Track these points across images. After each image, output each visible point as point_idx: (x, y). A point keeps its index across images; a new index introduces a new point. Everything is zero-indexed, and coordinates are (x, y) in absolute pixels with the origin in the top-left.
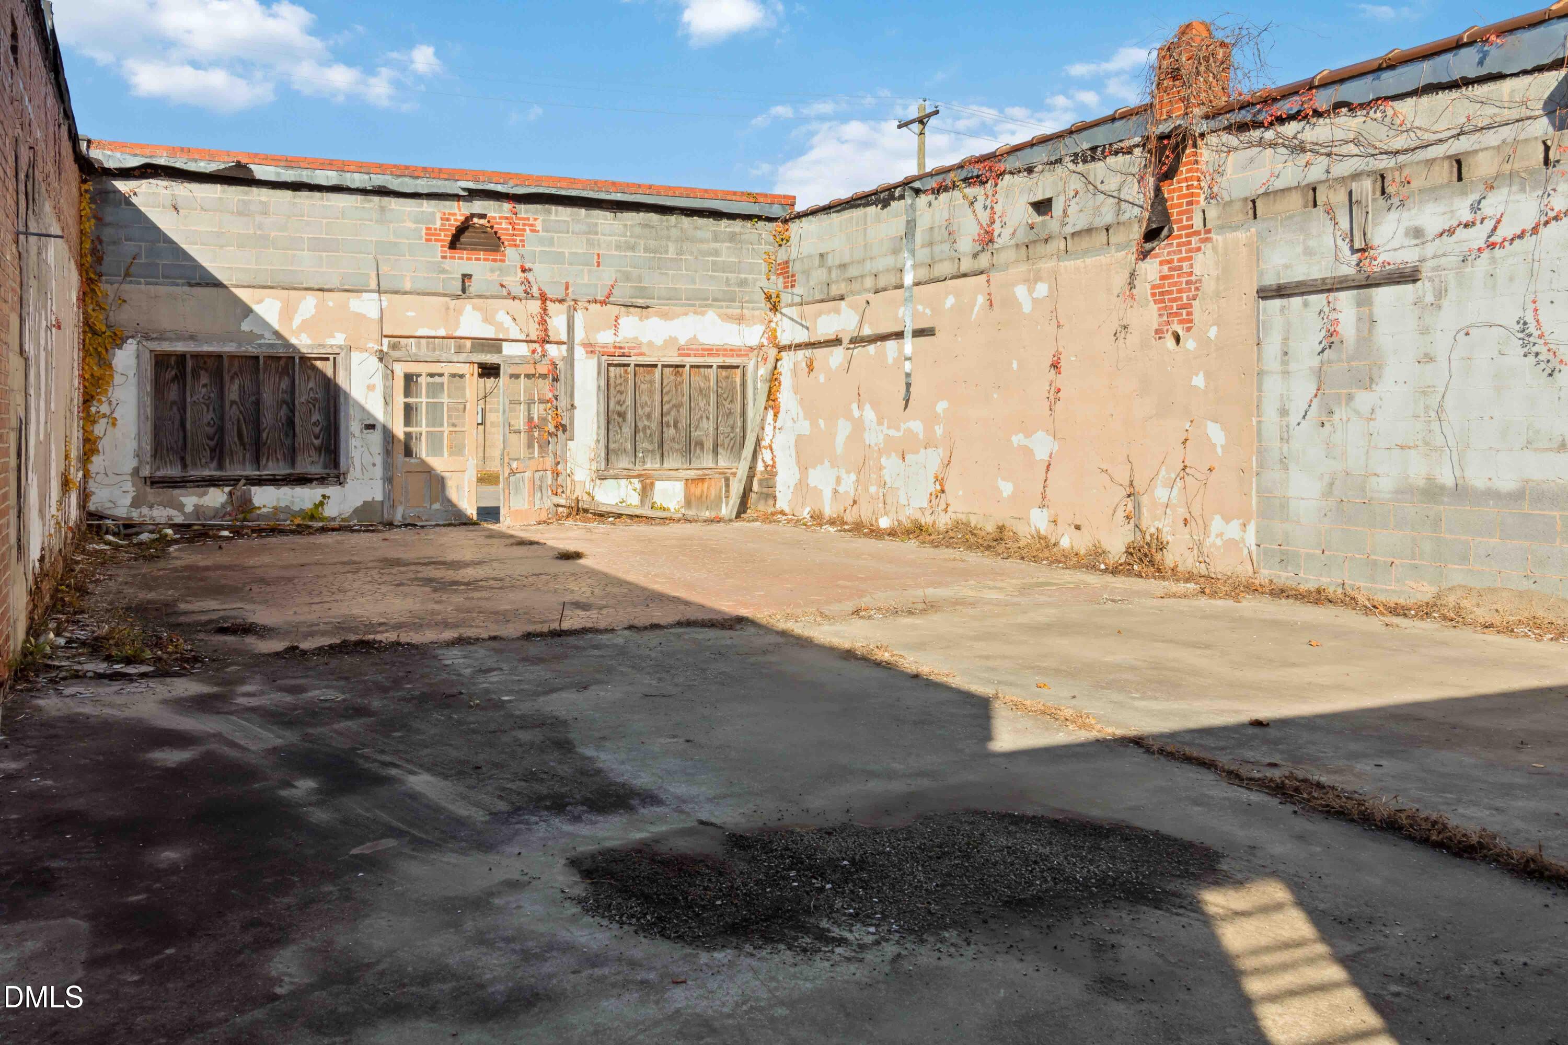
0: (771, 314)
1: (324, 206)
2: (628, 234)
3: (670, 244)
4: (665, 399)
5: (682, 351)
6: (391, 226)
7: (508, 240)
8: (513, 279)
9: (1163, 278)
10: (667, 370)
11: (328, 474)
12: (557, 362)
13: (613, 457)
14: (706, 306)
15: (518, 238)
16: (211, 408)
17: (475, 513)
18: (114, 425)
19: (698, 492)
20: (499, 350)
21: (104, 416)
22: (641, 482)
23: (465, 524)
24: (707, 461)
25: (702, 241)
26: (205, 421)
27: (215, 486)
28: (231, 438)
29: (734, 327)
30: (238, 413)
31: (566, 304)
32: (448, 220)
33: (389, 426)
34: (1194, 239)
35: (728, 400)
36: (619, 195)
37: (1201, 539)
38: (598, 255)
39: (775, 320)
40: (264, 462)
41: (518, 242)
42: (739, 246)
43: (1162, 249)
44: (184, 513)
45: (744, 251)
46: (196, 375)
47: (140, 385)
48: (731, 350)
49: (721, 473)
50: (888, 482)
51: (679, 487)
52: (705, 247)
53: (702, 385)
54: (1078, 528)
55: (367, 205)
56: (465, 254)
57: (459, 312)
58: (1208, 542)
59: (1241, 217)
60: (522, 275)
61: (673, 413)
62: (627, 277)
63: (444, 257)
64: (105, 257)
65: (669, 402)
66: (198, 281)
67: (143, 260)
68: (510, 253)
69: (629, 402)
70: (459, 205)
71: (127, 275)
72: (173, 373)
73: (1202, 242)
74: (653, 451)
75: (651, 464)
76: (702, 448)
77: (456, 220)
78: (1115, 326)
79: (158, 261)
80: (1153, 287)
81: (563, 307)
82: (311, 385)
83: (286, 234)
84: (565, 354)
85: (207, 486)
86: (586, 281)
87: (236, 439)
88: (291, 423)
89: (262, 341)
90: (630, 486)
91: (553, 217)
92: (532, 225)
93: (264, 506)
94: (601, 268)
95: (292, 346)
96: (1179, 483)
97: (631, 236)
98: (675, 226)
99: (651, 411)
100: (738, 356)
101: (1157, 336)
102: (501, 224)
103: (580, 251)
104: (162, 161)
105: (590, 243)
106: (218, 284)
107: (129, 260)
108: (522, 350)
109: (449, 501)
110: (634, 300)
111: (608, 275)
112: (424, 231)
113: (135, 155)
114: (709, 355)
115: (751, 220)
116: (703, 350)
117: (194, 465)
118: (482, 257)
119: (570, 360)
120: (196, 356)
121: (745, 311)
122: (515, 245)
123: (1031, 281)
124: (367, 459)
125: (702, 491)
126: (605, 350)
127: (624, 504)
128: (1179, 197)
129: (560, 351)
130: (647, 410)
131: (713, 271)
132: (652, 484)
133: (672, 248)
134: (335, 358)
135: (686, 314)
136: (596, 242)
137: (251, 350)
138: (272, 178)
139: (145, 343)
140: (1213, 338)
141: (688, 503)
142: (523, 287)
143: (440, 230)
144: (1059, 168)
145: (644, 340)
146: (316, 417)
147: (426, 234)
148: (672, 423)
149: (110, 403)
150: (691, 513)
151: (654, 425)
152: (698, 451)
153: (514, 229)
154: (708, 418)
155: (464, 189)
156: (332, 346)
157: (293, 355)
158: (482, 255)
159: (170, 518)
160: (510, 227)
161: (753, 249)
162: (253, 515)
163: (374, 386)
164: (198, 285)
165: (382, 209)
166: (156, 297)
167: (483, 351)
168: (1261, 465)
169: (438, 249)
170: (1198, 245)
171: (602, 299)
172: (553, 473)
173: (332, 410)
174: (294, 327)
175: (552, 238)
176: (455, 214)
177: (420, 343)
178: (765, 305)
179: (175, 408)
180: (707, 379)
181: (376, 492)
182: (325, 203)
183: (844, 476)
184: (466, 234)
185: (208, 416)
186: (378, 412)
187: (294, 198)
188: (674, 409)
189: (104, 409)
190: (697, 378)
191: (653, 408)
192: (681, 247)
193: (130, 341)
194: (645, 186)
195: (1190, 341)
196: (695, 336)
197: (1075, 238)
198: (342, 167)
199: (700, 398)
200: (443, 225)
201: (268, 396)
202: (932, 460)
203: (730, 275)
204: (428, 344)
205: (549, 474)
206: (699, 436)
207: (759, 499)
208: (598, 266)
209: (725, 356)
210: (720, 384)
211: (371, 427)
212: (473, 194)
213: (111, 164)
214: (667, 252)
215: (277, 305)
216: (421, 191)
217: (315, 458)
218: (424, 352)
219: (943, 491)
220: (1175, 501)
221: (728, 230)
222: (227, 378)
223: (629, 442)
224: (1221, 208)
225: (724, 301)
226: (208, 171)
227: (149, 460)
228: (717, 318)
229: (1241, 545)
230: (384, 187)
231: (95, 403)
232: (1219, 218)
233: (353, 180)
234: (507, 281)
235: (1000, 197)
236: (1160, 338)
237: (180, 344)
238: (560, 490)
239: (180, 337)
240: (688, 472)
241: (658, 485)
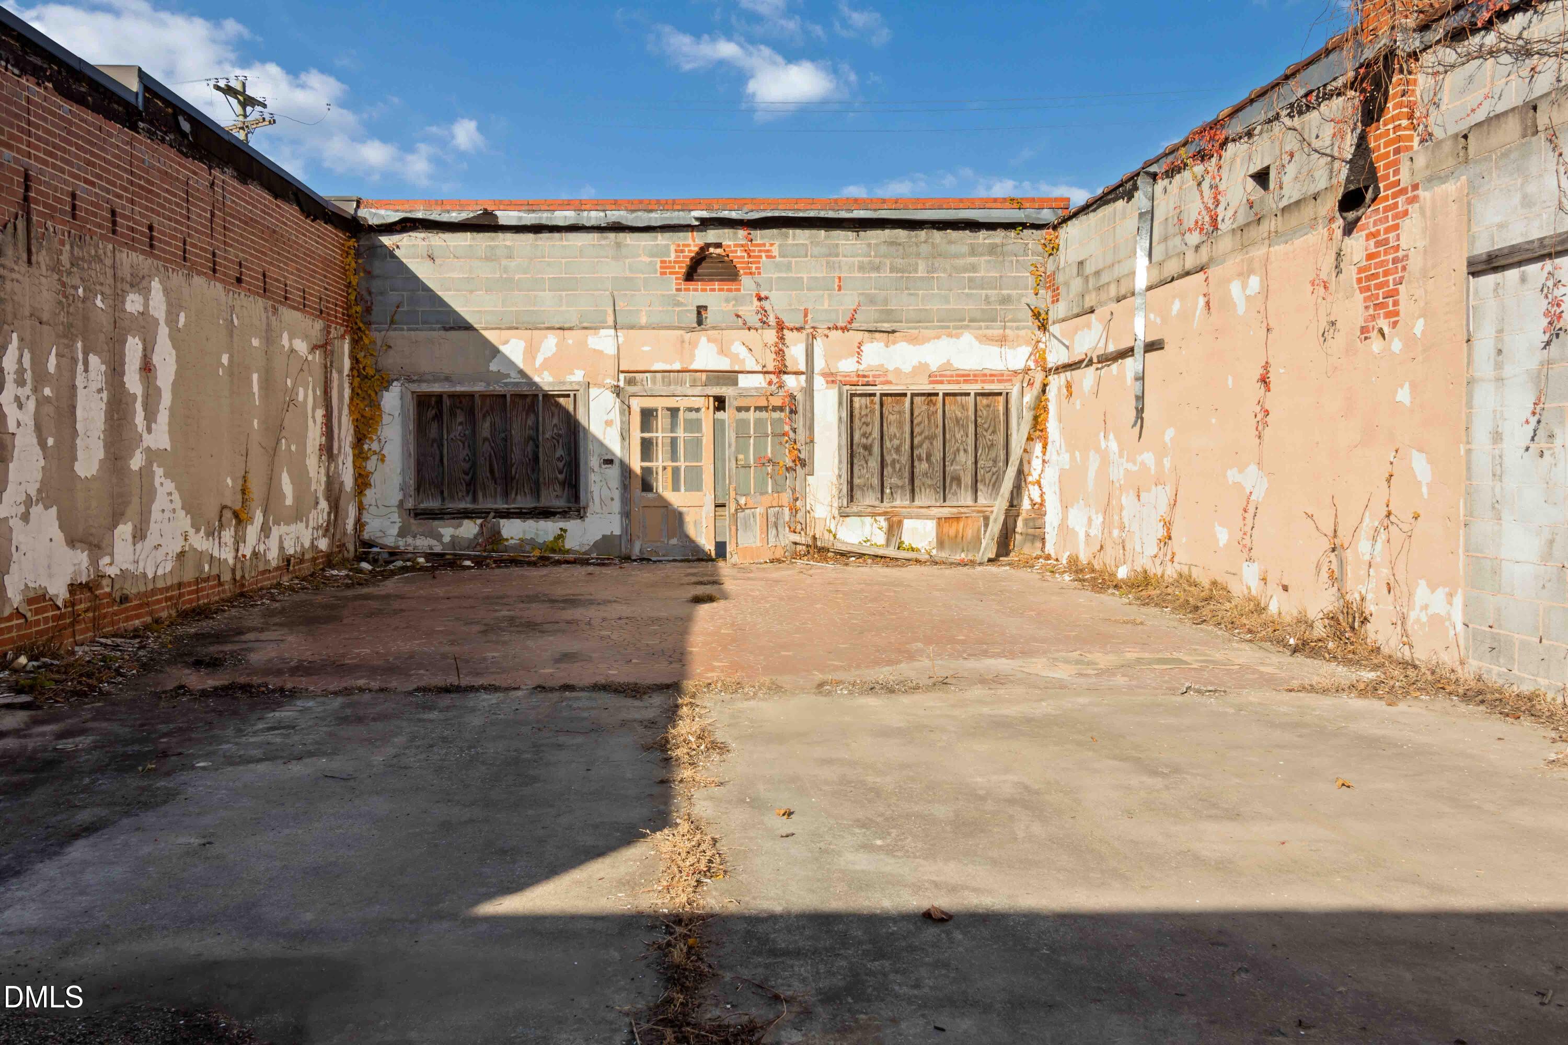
0: (1039, 334)
1: (563, 246)
2: (873, 253)
3: (920, 262)
4: (917, 430)
5: (933, 378)
6: (627, 261)
7: (743, 268)
8: (750, 308)
9: (1370, 257)
10: (917, 400)
11: (570, 508)
12: (795, 394)
13: (858, 494)
14: (961, 327)
15: (754, 266)
16: (466, 444)
17: (713, 549)
18: (383, 460)
19: (952, 532)
20: (735, 383)
21: (375, 453)
22: (888, 520)
23: (702, 560)
24: (965, 498)
25: (956, 256)
26: (461, 457)
27: (468, 518)
28: (483, 472)
29: (995, 350)
30: (489, 449)
31: (805, 332)
32: (683, 251)
33: (626, 460)
34: (1401, 200)
35: (990, 431)
36: (862, 212)
37: (1405, 611)
38: (840, 278)
39: (1044, 339)
40: (513, 495)
41: (754, 270)
42: (1001, 259)
43: (1370, 217)
44: (442, 543)
45: (1007, 264)
46: (453, 414)
47: (404, 425)
48: (991, 375)
49: (979, 512)
50: (1127, 525)
51: (930, 527)
52: (960, 262)
53: (959, 415)
54: (1285, 588)
55: (603, 242)
56: (699, 285)
57: (694, 345)
58: (1412, 616)
59: (1451, 162)
60: (758, 303)
61: (925, 446)
62: (872, 301)
63: (678, 290)
64: (373, 308)
65: (921, 434)
66: (452, 325)
67: (405, 308)
68: (746, 282)
69: (876, 434)
70: (693, 236)
71: (392, 322)
72: (434, 412)
73: (1409, 203)
74: (902, 487)
75: (901, 502)
76: (959, 485)
77: (690, 251)
78: (1323, 324)
79: (417, 309)
80: (1360, 271)
81: (802, 336)
82: (555, 421)
83: (529, 276)
84: (804, 385)
85: (461, 518)
86: (826, 306)
87: (488, 475)
88: (536, 458)
89: (508, 380)
90: (875, 525)
91: (790, 241)
92: (768, 251)
93: (512, 538)
94: (842, 292)
95: (535, 384)
96: (1383, 536)
97: (875, 257)
98: (925, 242)
99: (901, 443)
100: (1000, 381)
101: (1363, 336)
102: (736, 251)
103: (818, 275)
104: (420, 215)
105: (830, 266)
106: (468, 327)
107: (394, 309)
108: (758, 381)
109: (687, 537)
110: (879, 325)
111: (849, 300)
112: (659, 265)
113: (397, 211)
114: (966, 381)
115: (1015, 229)
116: (958, 376)
117: (452, 498)
118: (717, 287)
119: (809, 391)
120: (453, 396)
121: (1008, 331)
122: (751, 273)
123: (1244, 275)
124: (606, 493)
125: (957, 532)
126: (848, 379)
127: (868, 544)
128: (1387, 145)
129: (798, 381)
130: (896, 442)
131: (970, 288)
132: (900, 523)
133: (922, 266)
134: (575, 395)
135: (938, 337)
136: (837, 265)
137: (498, 389)
138: (514, 223)
139: (407, 385)
140: (1419, 336)
141: (941, 544)
142: (760, 316)
143: (675, 262)
144: (1277, 127)
145: (891, 368)
146: (560, 452)
147: (661, 267)
148: (924, 456)
149: (380, 441)
150: (944, 555)
151: (905, 459)
152: (954, 487)
153: (749, 256)
154: (965, 451)
155: (697, 219)
156: (571, 383)
157: (536, 393)
158: (716, 285)
159: (431, 548)
160: (746, 255)
161: (1017, 261)
162: (501, 547)
163: (612, 421)
164: (452, 329)
165: (618, 245)
166: (417, 342)
167: (718, 384)
168: (1470, 513)
169: (673, 281)
170: (1405, 208)
171: (843, 325)
172: (791, 509)
173: (573, 445)
174: (537, 366)
175: (790, 263)
176: (688, 245)
177: (655, 377)
178: (1031, 322)
179: (435, 445)
180: (964, 407)
181: (614, 526)
182: (565, 243)
183: (1094, 517)
184: (704, 264)
185: (464, 453)
186: (615, 446)
187: (536, 240)
188: (927, 441)
189: (375, 446)
190: (953, 408)
191: (902, 441)
192: (933, 264)
193: (395, 383)
194: (890, 200)
195: (1396, 340)
196: (948, 361)
197: (1286, 214)
198: (579, 207)
199: (956, 429)
200: (678, 257)
201: (517, 433)
202: (1160, 498)
203: (989, 292)
204: (663, 378)
205: (787, 510)
206: (955, 470)
207: (1025, 541)
208: (840, 288)
209: (984, 382)
210: (979, 413)
211: (609, 462)
212: (705, 224)
213: (373, 221)
214: (916, 271)
215: (522, 344)
216: (654, 224)
217: (559, 493)
218: (659, 388)
219: (1170, 538)
220: (1379, 559)
221: (986, 241)
222: (479, 415)
223: (876, 475)
224: (1429, 153)
225: (983, 321)
226: (456, 221)
227: (412, 493)
228: (974, 340)
229: (1447, 623)
230: (619, 223)
231: (367, 441)
232: (1427, 167)
233: (589, 218)
234: (742, 310)
235: (1224, 173)
236: (1366, 338)
237: (436, 385)
238: (799, 527)
239: (436, 379)
240: (941, 510)
241: (907, 523)
